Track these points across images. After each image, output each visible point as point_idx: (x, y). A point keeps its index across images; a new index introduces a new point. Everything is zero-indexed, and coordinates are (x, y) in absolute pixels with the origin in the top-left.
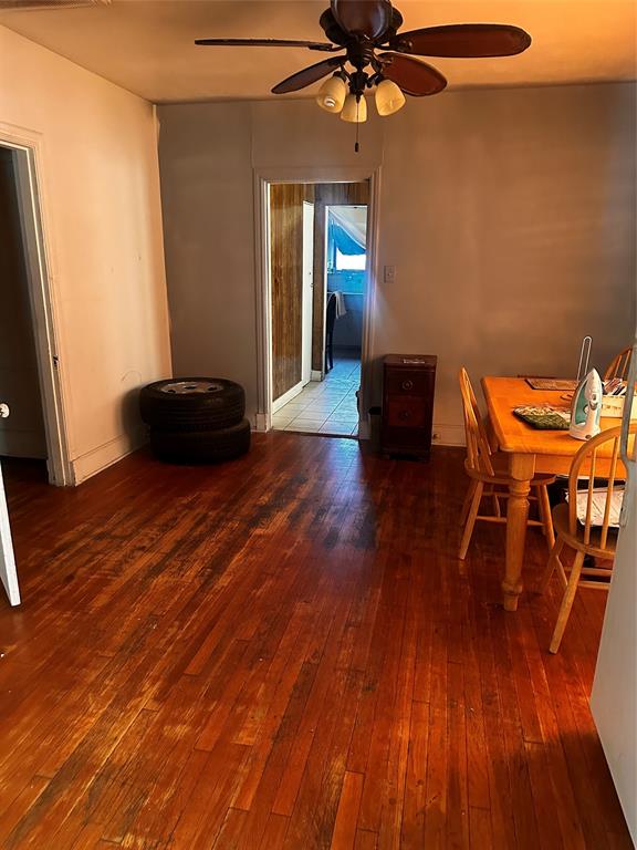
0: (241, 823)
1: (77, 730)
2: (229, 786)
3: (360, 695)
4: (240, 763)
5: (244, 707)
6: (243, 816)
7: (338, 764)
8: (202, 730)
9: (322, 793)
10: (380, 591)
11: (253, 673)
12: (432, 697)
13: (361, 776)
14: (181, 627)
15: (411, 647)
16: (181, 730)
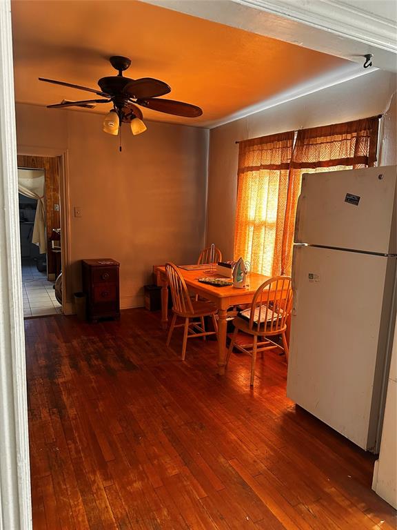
0: (210, 502)
1: (77, 516)
2: (188, 492)
3: (201, 431)
4: (183, 482)
5: (156, 461)
6: (208, 499)
7: (222, 460)
8: (148, 479)
9: (228, 473)
10: (162, 386)
11: (142, 444)
12: (229, 419)
13: (235, 460)
14: (75, 442)
15: (201, 404)
16: (138, 485)
